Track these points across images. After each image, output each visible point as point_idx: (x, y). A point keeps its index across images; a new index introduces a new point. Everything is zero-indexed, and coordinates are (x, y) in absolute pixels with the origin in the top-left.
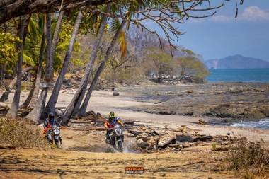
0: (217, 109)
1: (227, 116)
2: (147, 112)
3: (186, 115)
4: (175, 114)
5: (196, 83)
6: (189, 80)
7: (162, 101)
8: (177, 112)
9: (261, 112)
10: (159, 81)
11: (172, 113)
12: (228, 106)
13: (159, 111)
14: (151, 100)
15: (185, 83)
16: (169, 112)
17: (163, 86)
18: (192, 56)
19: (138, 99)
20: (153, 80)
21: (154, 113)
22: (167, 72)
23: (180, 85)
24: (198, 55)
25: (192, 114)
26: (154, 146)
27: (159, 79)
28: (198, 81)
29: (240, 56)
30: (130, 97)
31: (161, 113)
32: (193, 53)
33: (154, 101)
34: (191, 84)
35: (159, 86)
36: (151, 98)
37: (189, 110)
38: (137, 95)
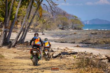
1: (89, 44)
2: (56, 42)
3: (72, 43)
4: (67, 43)
5: (79, 30)
6: (75, 29)
7: (63, 37)
8: (68, 42)
9: (104, 42)
10: (63, 29)
11: (66, 42)
13: (60, 41)
14: (58, 37)
15: (74, 30)
16: (65, 42)
17: (65, 31)
18: (77, 19)
19: (52, 36)
20: (60, 28)
21: (59, 42)
22: (66, 25)
23: (71, 30)
24: (79, 18)
25: (75, 42)
26: (51, 57)
27: (63, 28)
29: (98, 19)
30: (49, 35)
31: (61, 42)
32: (77, 18)
34: (76, 30)
35: (62, 31)
36: (58, 36)
37: (73, 41)
38: (52, 35)
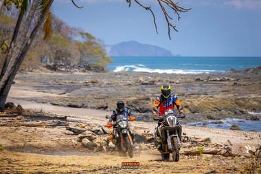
0: (136, 102)
1: (147, 111)
2: (54, 105)
3: (99, 108)
4: (86, 107)
5: (97, 72)
6: (88, 68)
7: (67, 91)
8: (89, 106)
9: (186, 107)
10: (54, 68)
11: (83, 106)
12: (148, 99)
13: (68, 103)
14: (53, 90)
15: (84, 71)
16: (79, 105)
17: (60, 74)
18: (92, 41)
19: (38, 89)
21: (62, 105)
22: (64, 58)
23: (78, 73)
24: (99, 40)
25: (107, 107)
27: (55, 66)
28: (99, 69)
29: (136, 42)
30: (28, 86)
31: (70, 106)
32: (93, 38)
33: (58, 91)
34: (91, 73)
35: (55, 74)
36: (52, 87)
37: (102, 103)
38: (35, 84)
